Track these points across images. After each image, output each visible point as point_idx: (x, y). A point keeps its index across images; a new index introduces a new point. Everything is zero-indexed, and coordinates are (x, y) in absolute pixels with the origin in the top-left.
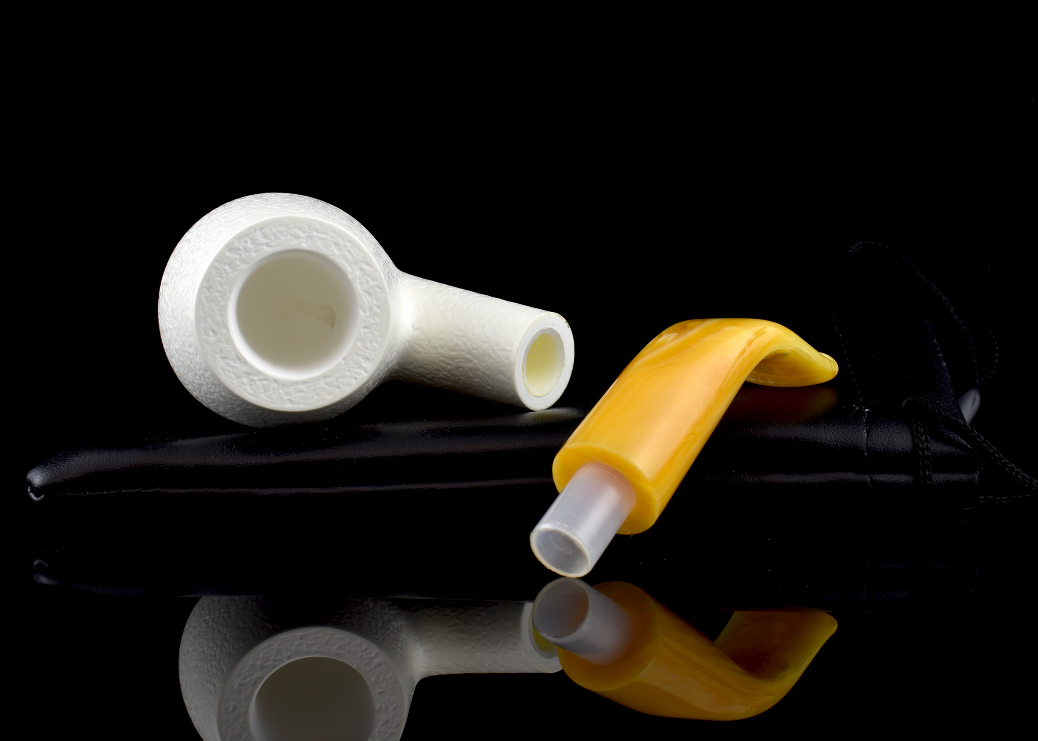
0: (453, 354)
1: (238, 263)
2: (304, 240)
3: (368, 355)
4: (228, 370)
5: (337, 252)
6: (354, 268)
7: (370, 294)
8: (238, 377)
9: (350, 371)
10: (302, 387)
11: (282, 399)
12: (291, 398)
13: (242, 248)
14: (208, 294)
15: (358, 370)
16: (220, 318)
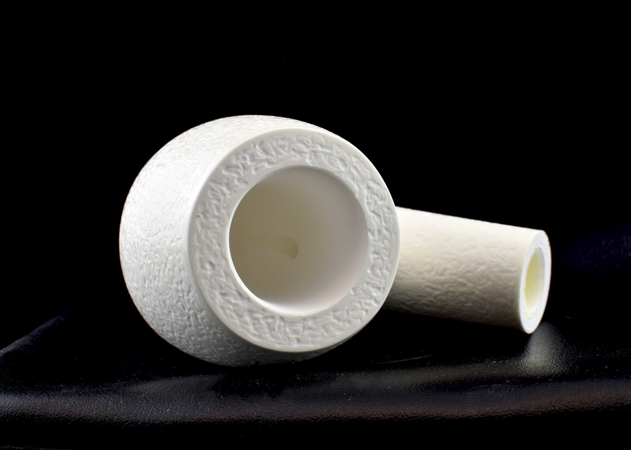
0: (442, 278)
1: (236, 182)
2: (308, 156)
3: (378, 283)
4: (229, 309)
5: (342, 169)
6: (362, 187)
7: (379, 216)
8: (240, 316)
9: (360, 303)
10: (310, 323)
11: (289, 338)
12: (299, 336)
13: (240, 166)
14: (204, 220)
15: (368, 301)
16: (217, 247)
